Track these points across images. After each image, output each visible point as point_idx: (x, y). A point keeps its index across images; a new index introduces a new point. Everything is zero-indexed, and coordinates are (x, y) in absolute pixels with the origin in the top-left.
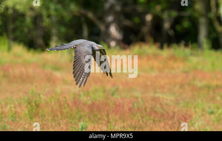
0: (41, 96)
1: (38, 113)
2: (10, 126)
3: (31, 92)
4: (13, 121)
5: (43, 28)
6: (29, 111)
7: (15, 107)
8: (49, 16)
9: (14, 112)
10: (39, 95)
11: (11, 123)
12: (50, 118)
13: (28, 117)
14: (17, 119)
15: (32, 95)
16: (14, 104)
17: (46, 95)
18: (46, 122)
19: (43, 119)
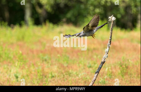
0: (130, 61)
1: (127, 73)
2: (108, 81)
3: (122, 58)
4: (110, 78)
5: (131, 14)
6: (121, 71)
7: (111, 69)
8: (136, 6)
9: (111, 72)
10: (128, 60)
11: (109, 79)
12: (135, 76)
13: (120, 75)
14: (113, 77)
15: (123, 60)
16: (111, 67)
17: (133, 60)
18: (133, 79)
19: (131, 77)
